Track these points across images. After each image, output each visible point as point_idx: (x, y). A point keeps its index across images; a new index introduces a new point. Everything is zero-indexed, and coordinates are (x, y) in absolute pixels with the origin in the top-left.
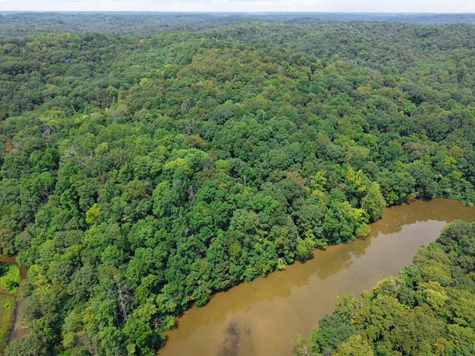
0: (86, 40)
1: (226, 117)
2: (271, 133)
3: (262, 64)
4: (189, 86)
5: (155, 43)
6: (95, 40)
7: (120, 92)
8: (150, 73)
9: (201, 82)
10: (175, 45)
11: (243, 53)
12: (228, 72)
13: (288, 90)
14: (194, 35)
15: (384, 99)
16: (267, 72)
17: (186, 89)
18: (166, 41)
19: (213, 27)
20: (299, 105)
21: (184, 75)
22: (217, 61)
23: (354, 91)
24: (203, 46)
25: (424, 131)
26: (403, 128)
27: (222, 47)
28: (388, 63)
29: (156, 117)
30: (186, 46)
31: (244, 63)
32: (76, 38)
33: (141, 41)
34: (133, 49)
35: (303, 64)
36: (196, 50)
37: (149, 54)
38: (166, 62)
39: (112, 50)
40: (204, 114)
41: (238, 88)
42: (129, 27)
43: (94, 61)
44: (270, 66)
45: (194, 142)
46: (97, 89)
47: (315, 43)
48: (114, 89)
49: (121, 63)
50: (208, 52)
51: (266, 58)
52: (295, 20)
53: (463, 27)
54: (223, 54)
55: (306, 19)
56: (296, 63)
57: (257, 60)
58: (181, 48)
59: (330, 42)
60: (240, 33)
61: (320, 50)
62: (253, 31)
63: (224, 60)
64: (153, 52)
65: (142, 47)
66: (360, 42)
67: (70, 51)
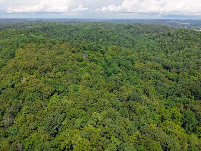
1: (59, 124)
11: (55, 47)
22: (37, 54)
24: (24, 41)
26: (177, 92)
27: (38, 42)
30: (10, 42)
35: (95, 50)
36: (18, 45)
41: (60, 78)
44: (79, 55)
50: (28, 46)
51: (73, 49)
52: (69, 22)
53: (138, 24)
54: (40, 48)
55: (74, 21)
56: (91, 50)
57: (67, 52)
58: (6, 43)
59: (94, 33)
60: (45, 29)
61: (92, 37)
62: (53, 28)
63: (43, 54)
66: (108, 32)
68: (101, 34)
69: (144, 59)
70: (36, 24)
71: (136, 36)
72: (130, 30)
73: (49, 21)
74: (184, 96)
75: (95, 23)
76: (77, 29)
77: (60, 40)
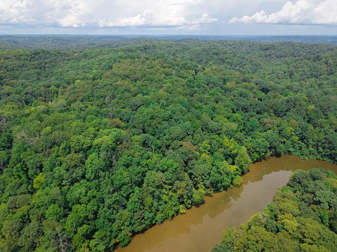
0: (34, 54)
1: (139, 105)
2: (170, 115)
3: (162, 69)
4: (111, 85)
5: (85, 56)
6: (41, 54)
7: (60, 90)
8: (82, 77)
9: (120, 82)
10: (100, 57)
11: (148, 62)
12: (139, 75)
13: (180, 86)
14: (113, 50)
15: (244, 91)
16: (165, 75)
17: (109, 86)
18: (93, 54)
19: (127, 45)
20: (188, 96)
21: (107, 77)
22: (130, 67)
23: (224, 86)
24: (120, 57)
25: (271, 110)
26: (258, 109)
27: (133, 58)
28: (245, 67)
29: (87, 107)
30: (108, 58)
31: (149, 68)
32: (27, 53)
33: (76, 54)
34: (69, 60)
36: (115, 60)
37: (81, 64)
38: (93, 69)
39: (54, 61)
40: (122, 104)
41: (146, 85)
42: (67, 45)
43: (40, 69)
44: (167, 70)
45: (116, 124)
46: (42, 88)
47: (196, 55)
48: (56, 88)
49: (60, 70)
50: (124, 61)
51: (164, 65)
52: (182, 40)
53: (289, 44)
54: (134, 62)
57: (158, 66)
58: (104, 59)
59: (206, 54)
60: (146, 48)
63: (135, 67)
64: (84, 62)
65: (76, 58)
66: (226, 53)
67: (22, 62)
68: (214, 56)
69: (243, 80)
71: (270, 61)
72: (267, 53)
76: (185, 49)
77: (154, 57)
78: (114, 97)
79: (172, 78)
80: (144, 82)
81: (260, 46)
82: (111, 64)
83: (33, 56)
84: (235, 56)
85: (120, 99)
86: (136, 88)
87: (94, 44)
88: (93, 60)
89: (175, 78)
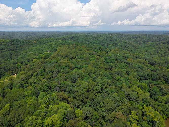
0: (11, 42)
1: (76, 78)
2: (101, 88)
3: (87, 51)
4: (57, 62)
5: (40, 43)
6: (15, 42)
7: (23, 66)
8: (38, 56)
9: (62, 60)
10: (49, 43)
11: (78, 47)
12: (74, 55)
13: (101, 63)
14: (56, 39)
15: (140, 64)
16: (89, 54)
17: (55, 64)
18: (45, 42)
19: (62, 36)
20: (108, 70)
21: (53, 57)
22: (68, 50)
23: (127, 61)
24: (61, 44)
25: (162, 79)
26: (153, 77)
27: (69, 44)
29: (40, 80)
30: (54, 44)
31: (79, 51)
32: (7, 41)
33: (35, 42)
34: (31, 45)
35: (102, 50)
36: (58, 46)
37: (38, 47)
38: (45, 51)
39: (22, 45)
40: (65, 77)
41: (79, 62)
42: (31, 36)
43: (13, 50)
44: (91, 52)
45: (62, 97)
46: (11, 65)
48: (20, 64)
49: (25, 51)
50: (63, 46)
51: (88, 48)
52: (90, 33)
53: (146, 35)
54: (70, 47)
55: (93, 33)
56: (100, 50)
57: (85, 50)
58: (52, 44)
59: (106, 41)
60: (73, 38)
61: (103, 43)
62: (78, 37)
63: (71, 50)
64: (39, 46)
65: (35, 44)
66: (117, 40)
67: (2, 47)
68: (111, 42)
69: (136, 57)
70: (67, 35)
71: (140, 44)
72: (137, 39)
73: (75, 33)
74: (158, 81)
75: (109, 34)
76: (94, 38)
77: (81, 44)
78: (59, 72)
79: (94, 57)
80: (77, 60)
81: (132, 36)
82: (55, 48)
83: (10, 43)
84: (121, 42)
85: (63, 73)
86: (73, 65)
87: (45, 35)
88: (45, 45)
89: (96, 57)
